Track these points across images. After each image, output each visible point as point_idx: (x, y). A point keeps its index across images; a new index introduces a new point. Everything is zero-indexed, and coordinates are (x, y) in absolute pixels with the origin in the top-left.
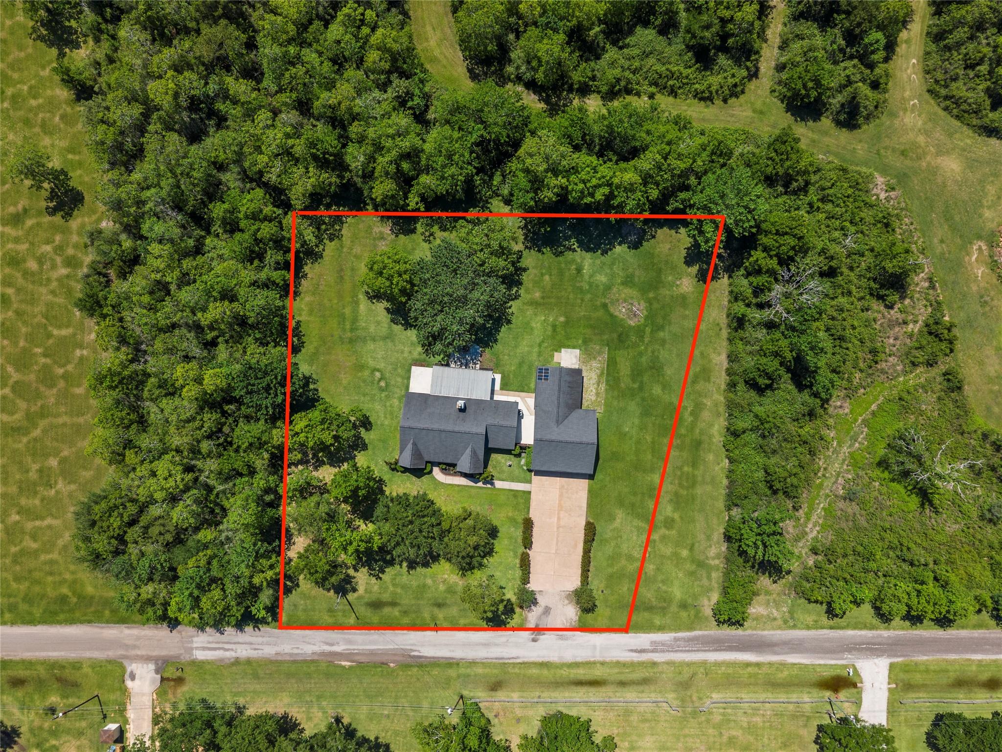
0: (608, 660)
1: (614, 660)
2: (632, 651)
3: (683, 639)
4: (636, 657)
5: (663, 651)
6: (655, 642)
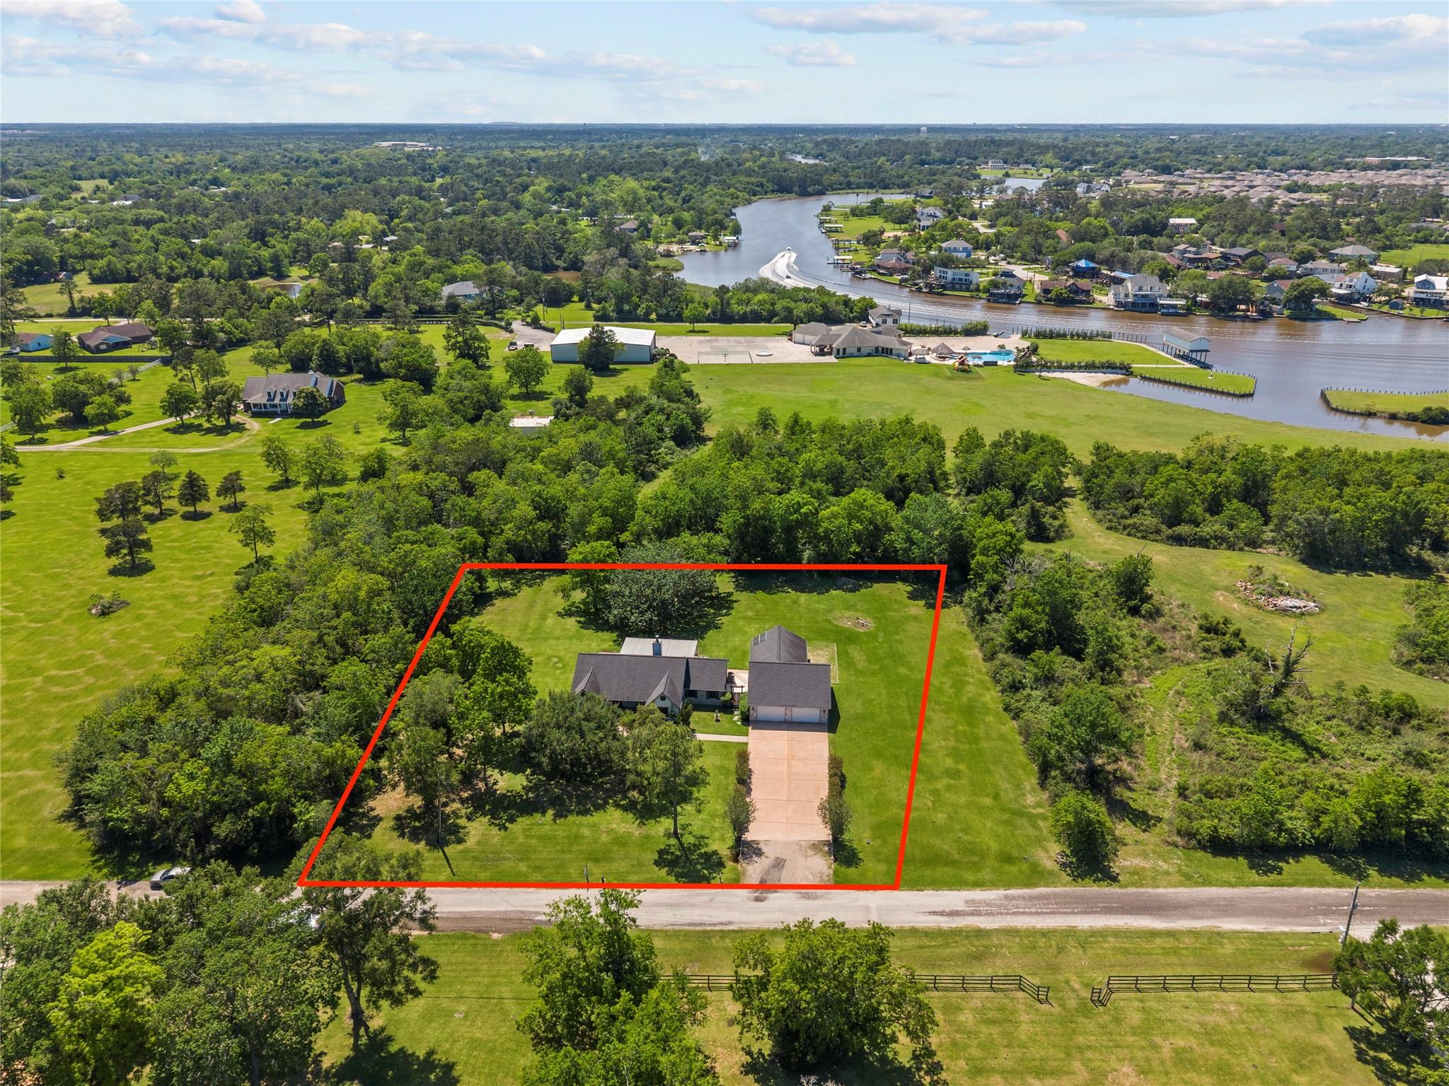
0: (894, 926)
2: (935, 913)
3: (1022, 898)
4: (945, 923)
5: (991, 914)
6: (973, 901)
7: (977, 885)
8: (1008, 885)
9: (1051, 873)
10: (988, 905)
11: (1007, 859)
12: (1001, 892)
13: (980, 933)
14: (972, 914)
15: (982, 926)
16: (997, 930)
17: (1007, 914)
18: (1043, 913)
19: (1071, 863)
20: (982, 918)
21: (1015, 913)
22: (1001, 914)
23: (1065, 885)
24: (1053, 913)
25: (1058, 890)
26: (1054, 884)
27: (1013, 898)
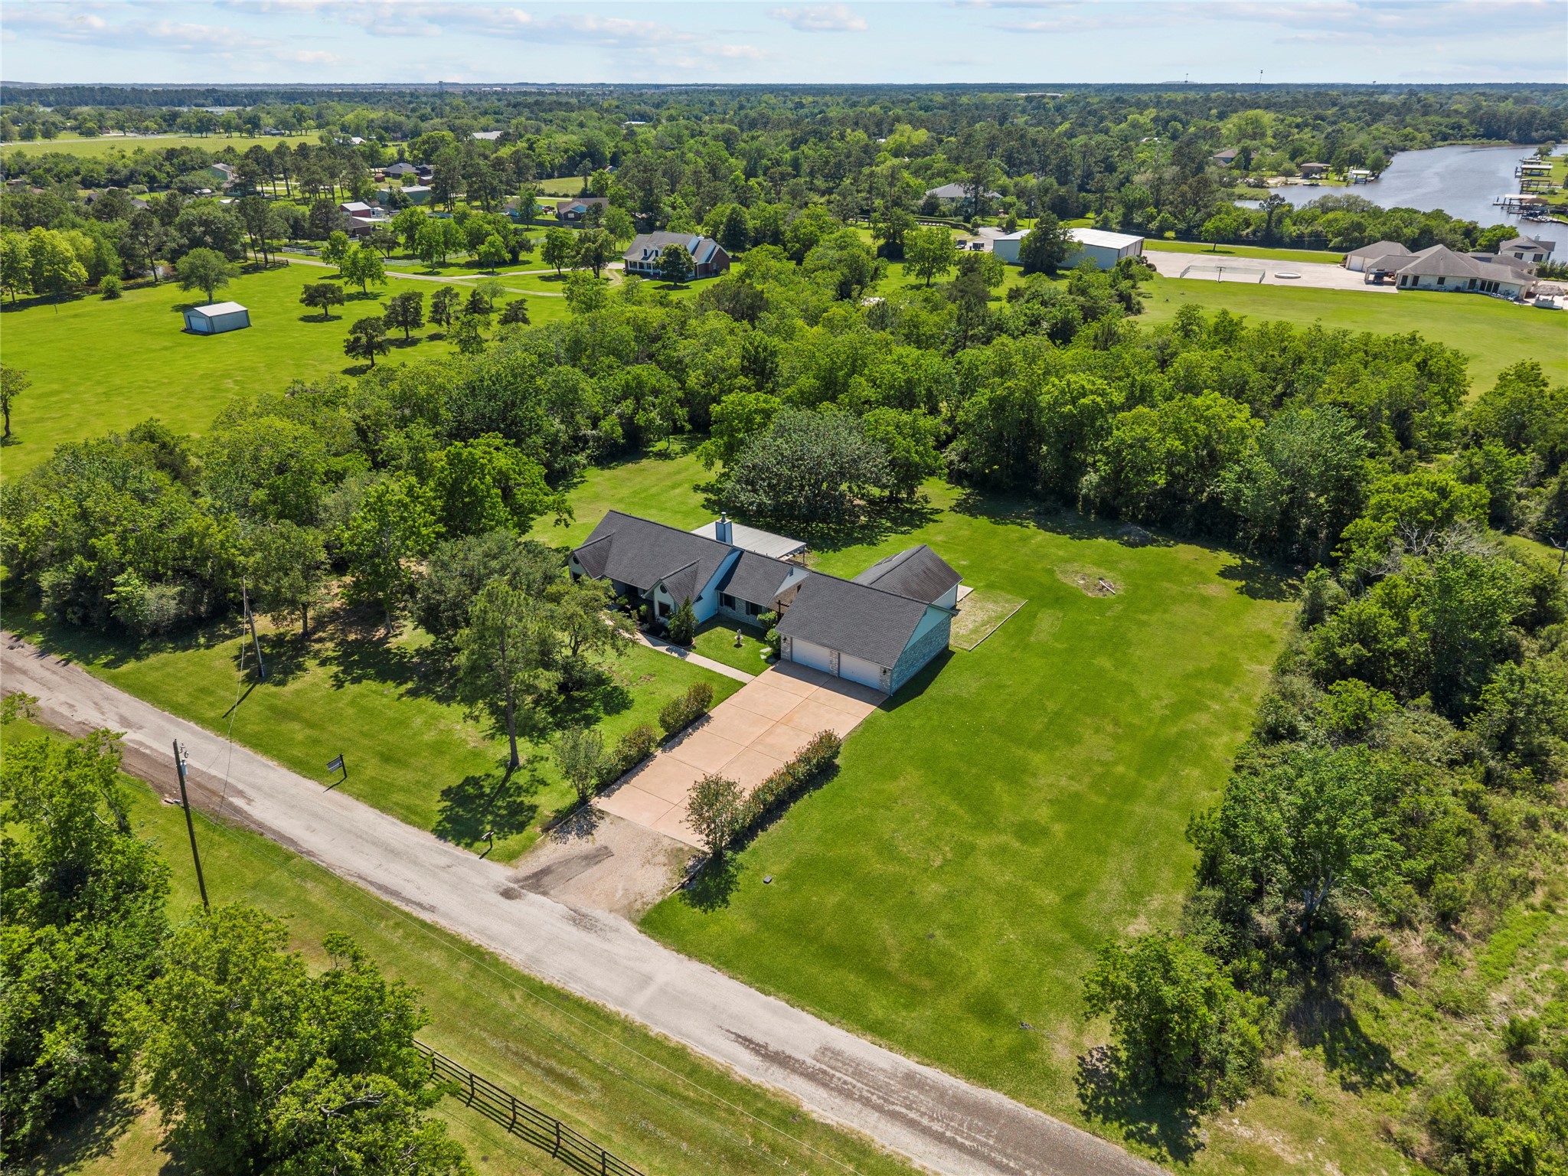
0: (655, 1030)
1: (675, 1039)
2: (746, 1042)
3: (941, 1094)
4: (745, 1067)
5: (847, 1094)
6: (837, 1054)
7: (878, 1030)
8: (935, 1056)
9: (1050, 1077)
10: (858, 1074)
11: (987, 1010)
12: (908, 1064)
13: (791, 1118)
14: (811, 1076)
15: (807, 1107)
16: (827, 1129)
17: (879, 1109)
18: (952, 1143)
19: (1112, 1076)
20: (822, 1093)
21: (894, 1116)
22: (866, 1102)
23: (1055, 1112)
24: (973, 1153)
25: (1030, 1113)
26: (1034, 1099)
27: (920, 1084)
